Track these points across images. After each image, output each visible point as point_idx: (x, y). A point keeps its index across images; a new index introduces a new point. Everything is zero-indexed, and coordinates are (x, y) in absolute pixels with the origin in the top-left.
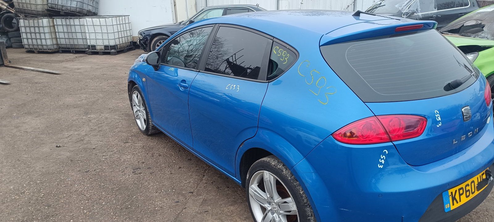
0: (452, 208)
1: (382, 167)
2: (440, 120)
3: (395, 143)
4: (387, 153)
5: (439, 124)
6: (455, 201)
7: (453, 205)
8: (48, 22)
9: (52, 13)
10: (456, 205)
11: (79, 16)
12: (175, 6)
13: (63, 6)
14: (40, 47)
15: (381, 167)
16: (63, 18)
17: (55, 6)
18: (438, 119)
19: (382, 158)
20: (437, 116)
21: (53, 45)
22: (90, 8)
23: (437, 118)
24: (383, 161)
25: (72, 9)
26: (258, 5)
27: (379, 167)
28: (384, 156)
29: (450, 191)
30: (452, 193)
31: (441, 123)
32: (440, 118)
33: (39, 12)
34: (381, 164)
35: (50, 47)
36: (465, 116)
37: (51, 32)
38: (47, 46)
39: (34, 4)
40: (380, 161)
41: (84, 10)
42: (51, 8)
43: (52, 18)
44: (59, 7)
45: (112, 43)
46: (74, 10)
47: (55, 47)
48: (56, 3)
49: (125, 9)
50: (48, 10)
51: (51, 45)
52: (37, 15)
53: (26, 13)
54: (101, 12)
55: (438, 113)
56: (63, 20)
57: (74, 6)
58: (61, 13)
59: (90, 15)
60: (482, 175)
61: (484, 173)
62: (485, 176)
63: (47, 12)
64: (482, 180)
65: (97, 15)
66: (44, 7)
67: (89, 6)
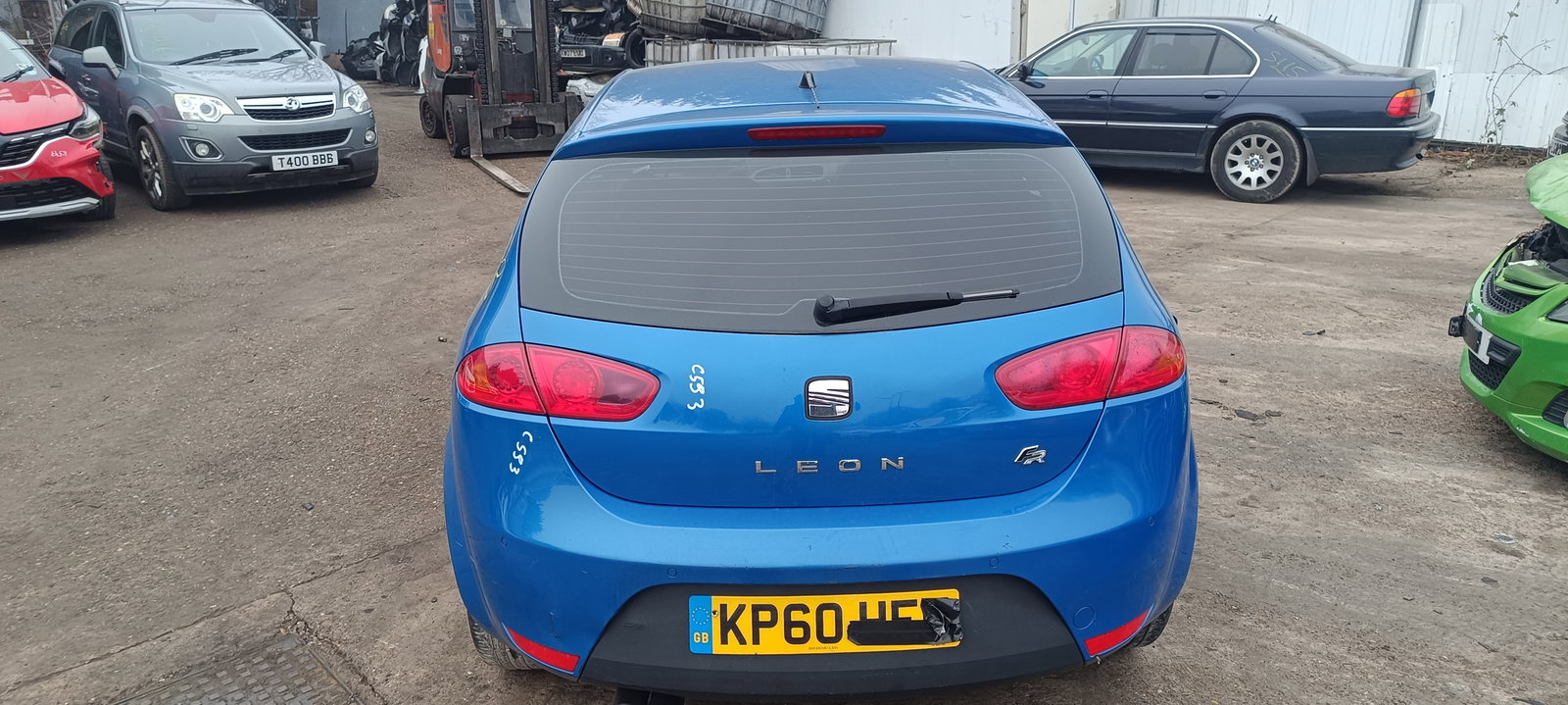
0: (718, 649)
1: (517, 473)
2: (703, 392)
3: (554, 421)
4: (531, 440)
5: (696, 404)
6: (731, 634)
7: (724, 641)
8: (701, 53)
9: (715, 30)
10: (733, 647)
11: (767, 39)
12: (1022, 15)
13: (735, 12)
15: (517, 471)
16: (733, 44)
17: (720, 13)
18: (696, 388)
19: (520, 450)
20: (694, 380)
22: (801, 18)
23: (691, 385)
24: (520, 457)
25: (754, 20)
26: (1272, 19)
27: (512, 471)
28: (523, 447)
29: (717, 601)
30: (724, 607)
31: (702, 400)
32: (703, 388)
33: (685, 26)
34: (516, 464)
36: (813, 402)
39: (677, 6)
40: (515, 457)
41: (781, 24)
42: (711, 17)
43: (711, 43)
44: (728, 14)
46: (756, 23)
48: (724, 5)
49: (892, 21)
50: (704, 22)
52: (681, 34)
53: (676, 32)
54: (834, 31)
55: (702, 372)
56: (733, 48)
57: (758, 11)
58: (730, 31)
59: (800, 36)
60: (896, 605)
61: (913, 603)
62: (916, 614)
63: (702, 27)
64: (889, 617)
65: (818, 36)
66: (696, 13)
67: (796, 12)
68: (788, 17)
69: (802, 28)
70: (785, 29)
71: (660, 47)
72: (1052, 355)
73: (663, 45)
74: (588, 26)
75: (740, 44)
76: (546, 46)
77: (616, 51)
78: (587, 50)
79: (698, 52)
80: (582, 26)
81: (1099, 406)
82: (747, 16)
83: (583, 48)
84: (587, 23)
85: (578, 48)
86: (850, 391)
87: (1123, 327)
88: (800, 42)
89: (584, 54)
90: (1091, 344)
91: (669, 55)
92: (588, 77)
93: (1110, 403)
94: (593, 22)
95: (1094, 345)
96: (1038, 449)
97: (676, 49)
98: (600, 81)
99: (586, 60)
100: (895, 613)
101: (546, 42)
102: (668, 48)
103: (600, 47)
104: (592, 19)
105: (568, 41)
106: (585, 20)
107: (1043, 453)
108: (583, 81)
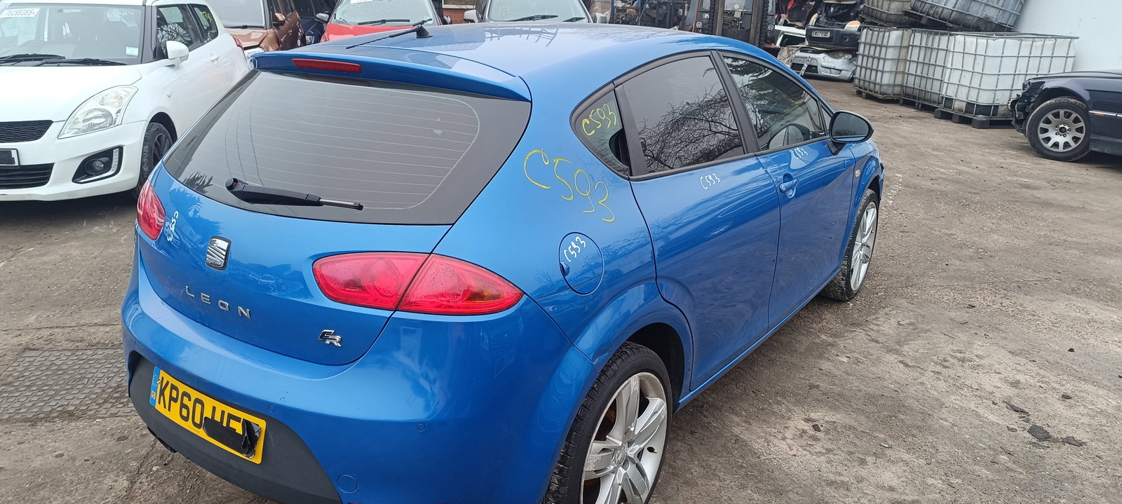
0: (157, 406)
6: (162, 399)
8: (901, 38)
9: (918, 21)
10: (161, 408)
11: (952, 29)
13: (932, 6)
14: (872, 86)
16: (925, 32)
17: (921, 6)
21: (894, 85)
22: (991, 13)
25: (945, 13)
29: (161, 374)
33: (891, 17)
35: (884, 89)
36: (208, 253)
37: (898, 60)
38: (881, 85)
41: (969, 18)
42: (913, 10)
43: (909, 30)
44: (926, 7)
45: (985, 99)
46: (946, 16)
47: (897, 90)
50: (906, 13)
51: (888, 85)
52: (887, 22)
53: (883, 21)
56: (925, 36)
57: (950, 6)
58: (923, 21)
59: (989, 29)
60: (231, 417)
61: (238, 419)
62: (238, 427)
63: (907, 18)
64: (225, 425)
65: (1009, 30)
66: (903, 6)
67: (987, 8)
68: (977, 11)
69: (992, 22)
70: (973, 22)
71: (871, 32)
72: (358, 261)
73: (873, 31)
74: (841, 14)
75: (931, 33)
76: (759, 25)
77: (854, 34)
78: (832, 32)
79: (898, 37)
80: (836, 14)
81: (387, 314)
82: (940, 10)
83: (829, 30)
84: (841, 12)
85: (826, 30)
86: (228, 251)
87: (430, 254)
88: (984, 34)
89: (828, 35)
90: (393, 261)
91: (876, 38)
92: (826, 52)
93: (398, 315)
94: (845, 11)
95: (395, 262)
96: (334, 334)
97: (881, 34)
98: (835, 56)
99: (830, 40)
100: (228, 422)
101: (760, 22)
102: (876, 33)
103: (841, 30)
104: (846, 8)
105: (821, 25)
106: (839, 10)
107: (338, 338)
108: (822, 55)
